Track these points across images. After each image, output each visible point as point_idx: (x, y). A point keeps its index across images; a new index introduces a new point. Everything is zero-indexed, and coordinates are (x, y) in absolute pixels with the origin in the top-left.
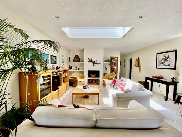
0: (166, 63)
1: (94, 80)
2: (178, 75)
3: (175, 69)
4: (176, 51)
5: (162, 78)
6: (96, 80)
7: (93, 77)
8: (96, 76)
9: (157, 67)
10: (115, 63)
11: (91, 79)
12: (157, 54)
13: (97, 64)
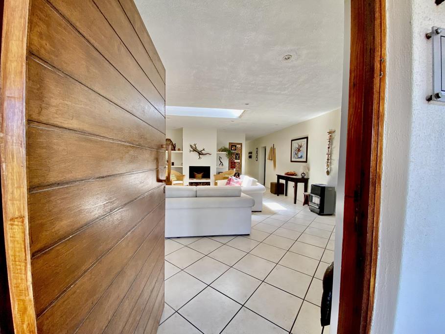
0: (300, 154)
1: (200, 183)
2: (309, 169)
3: (306, 162)
4: (307, 138)
6: (203, 182)
7: (199, 178)
10: (237, 154)
11: (195, 181)
12: (292, 141)
13: (206, 154)
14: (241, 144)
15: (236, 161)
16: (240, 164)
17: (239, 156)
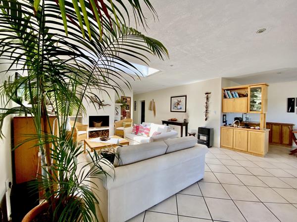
0: (179, 107)
1: (100, 131)
2: (188, 117)
3: (186, 112)
4: (186, 96)
5: (176, 120)
6: (102, 131)
7: (98, 127)
8: (103, 125)
9: (172, 110)
10: (127, 105)
11: (95, 129)
12: (171, 97)
13: (106, 105)
14: (130, 98)
15: (126, 111)
16: (130, 113)
17: (128, 107)
